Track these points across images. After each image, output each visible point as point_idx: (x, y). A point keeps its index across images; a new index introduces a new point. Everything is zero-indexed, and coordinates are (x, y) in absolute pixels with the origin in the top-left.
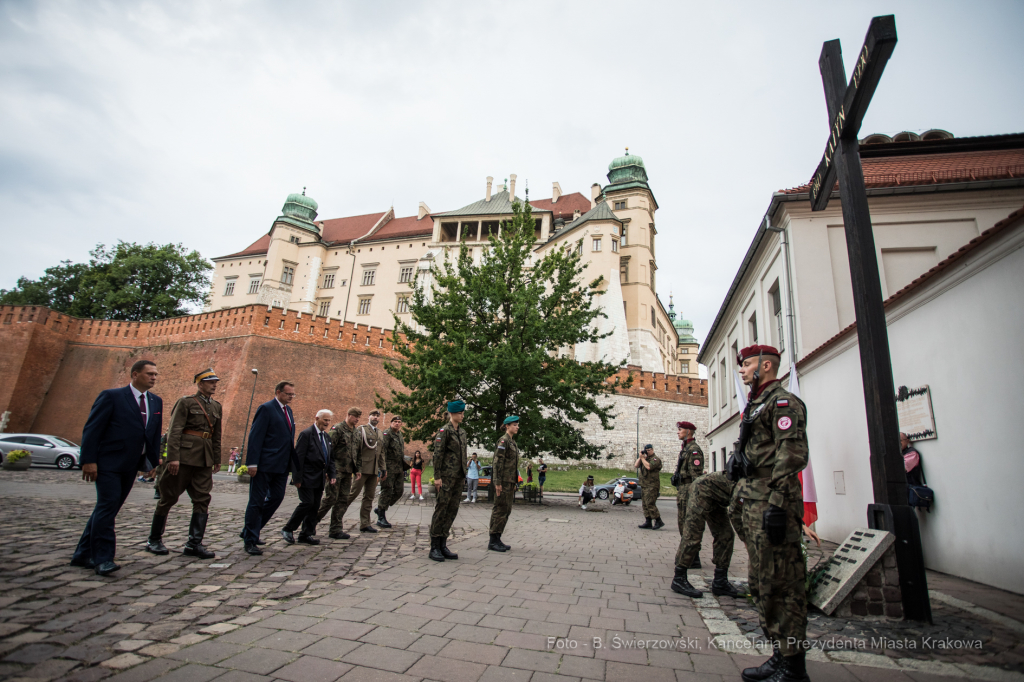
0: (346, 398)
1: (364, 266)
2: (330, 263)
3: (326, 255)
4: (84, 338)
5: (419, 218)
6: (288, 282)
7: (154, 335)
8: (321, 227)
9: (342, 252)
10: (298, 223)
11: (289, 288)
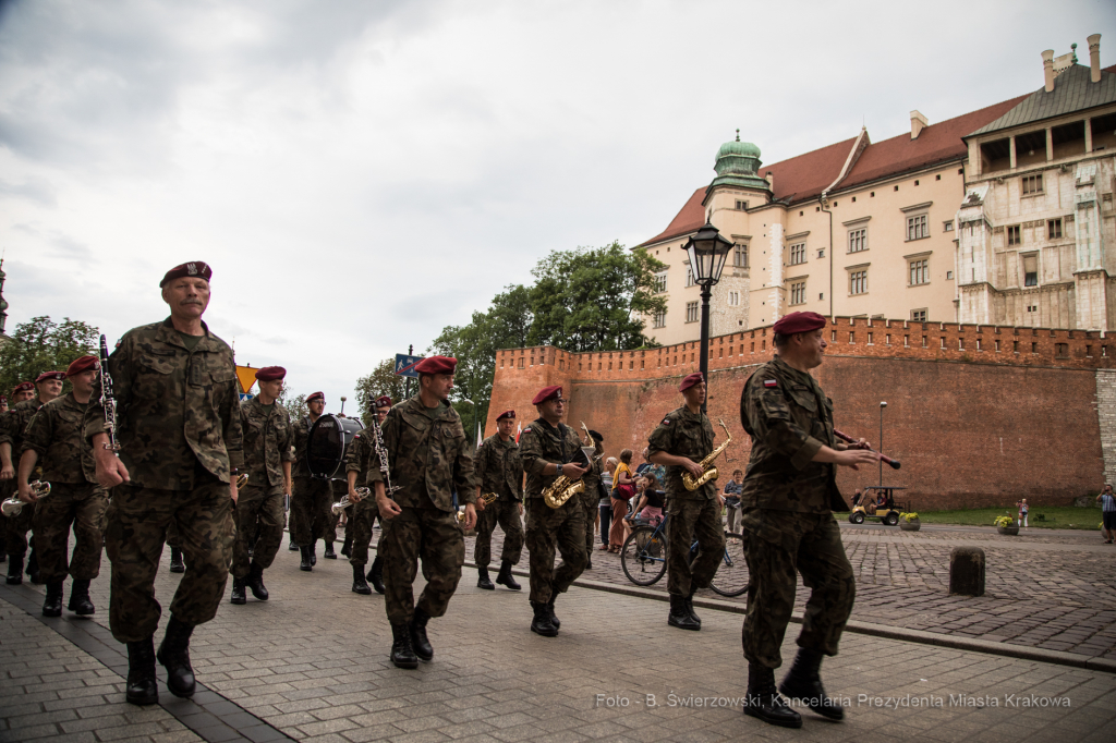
0: (947, 422)
1: (847, 224)
2: (795, 229)
3: (787, 218)
4: (586, 374)
5: (914, 136)
6: (742, 264)
7: (667, 364)
8: (769, 178)
9: (810, 211)
10: (741, 182)
11: (745, 272)
